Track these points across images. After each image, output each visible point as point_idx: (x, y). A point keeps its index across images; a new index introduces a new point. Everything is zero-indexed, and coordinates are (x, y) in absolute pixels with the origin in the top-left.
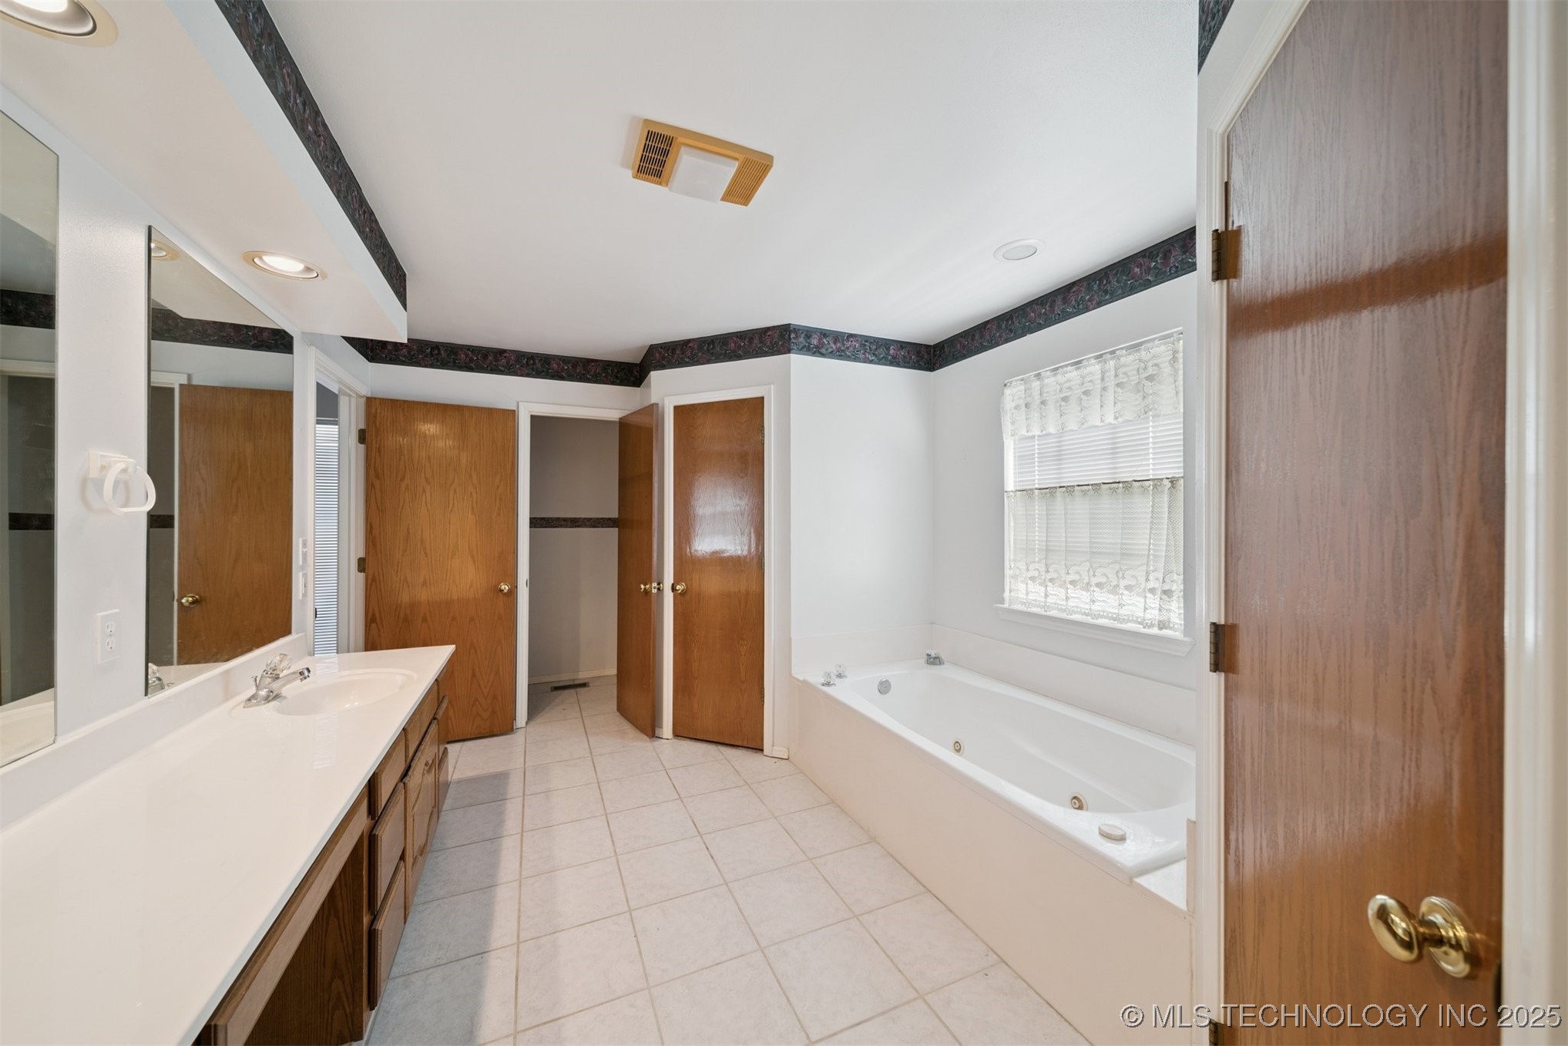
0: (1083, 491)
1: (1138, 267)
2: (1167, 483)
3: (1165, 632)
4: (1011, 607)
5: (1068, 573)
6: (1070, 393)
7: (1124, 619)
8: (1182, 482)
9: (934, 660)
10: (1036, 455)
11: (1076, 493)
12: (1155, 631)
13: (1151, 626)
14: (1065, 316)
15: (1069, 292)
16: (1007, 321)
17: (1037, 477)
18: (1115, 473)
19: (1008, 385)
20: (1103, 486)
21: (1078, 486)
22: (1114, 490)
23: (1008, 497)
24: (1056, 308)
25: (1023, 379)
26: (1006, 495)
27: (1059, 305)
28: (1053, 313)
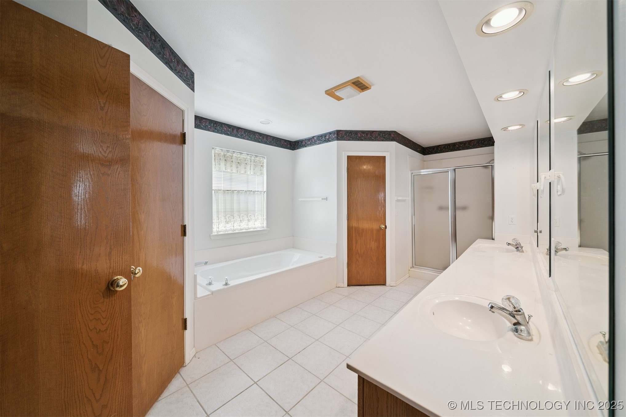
0: (235, 192)
3: (263, 229)
4: (217, 234)
10: (222, 178)
14: (236, 136)
17: (223, 186)
18: (248, 188)
20: (248, 192)
21: (235, 190)
22: (250, 193)
23: (214, 192)
24: (234, 132)
25: (221, 150)
26: (213, 192)
27: (235, 131)
28: (233, 133)
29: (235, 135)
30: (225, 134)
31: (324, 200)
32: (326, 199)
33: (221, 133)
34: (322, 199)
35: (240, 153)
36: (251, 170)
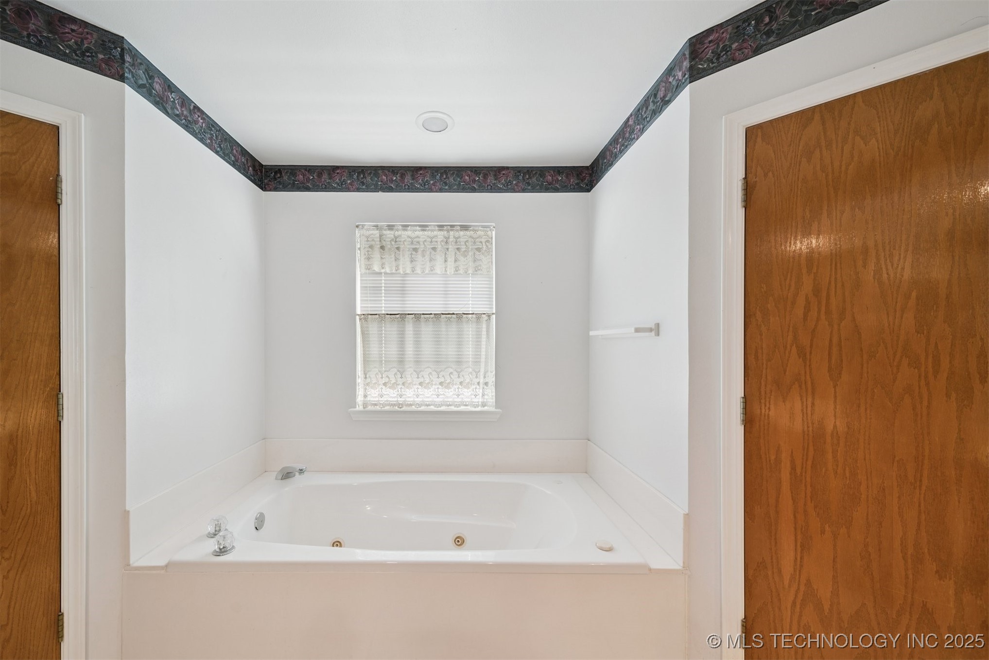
0: (425, 318)
1: (467, 176)
2: (485, 317)
3: (486, 408)
4: (366, 409)
5: (418, 377)
6: (419, 246)
7: (459, 404)
8: (494, 316)
9: (287, 475)
10: (383, 288)
11: (421, 320)
12: (479, 409)
13: (478, 406)
14: (411, 189)
15: (417, 172)
16: (359, 173)
17: (383, 305)
18: (446, 307)
19: (361, 227)
21: (423, 314)
22: (448, 319)
23: (360, 319)
24: (406, 181)
25: (377, 226)
26: (358, 317)
27: (408, 179)
28: (404, 183)
29: (407, 187)
30: (383, 190)
31: (647, 334)
32: (657, 330)
33: (376, 190)
34: (637, 330)
35: (420, 226)
36: (449, 263)
